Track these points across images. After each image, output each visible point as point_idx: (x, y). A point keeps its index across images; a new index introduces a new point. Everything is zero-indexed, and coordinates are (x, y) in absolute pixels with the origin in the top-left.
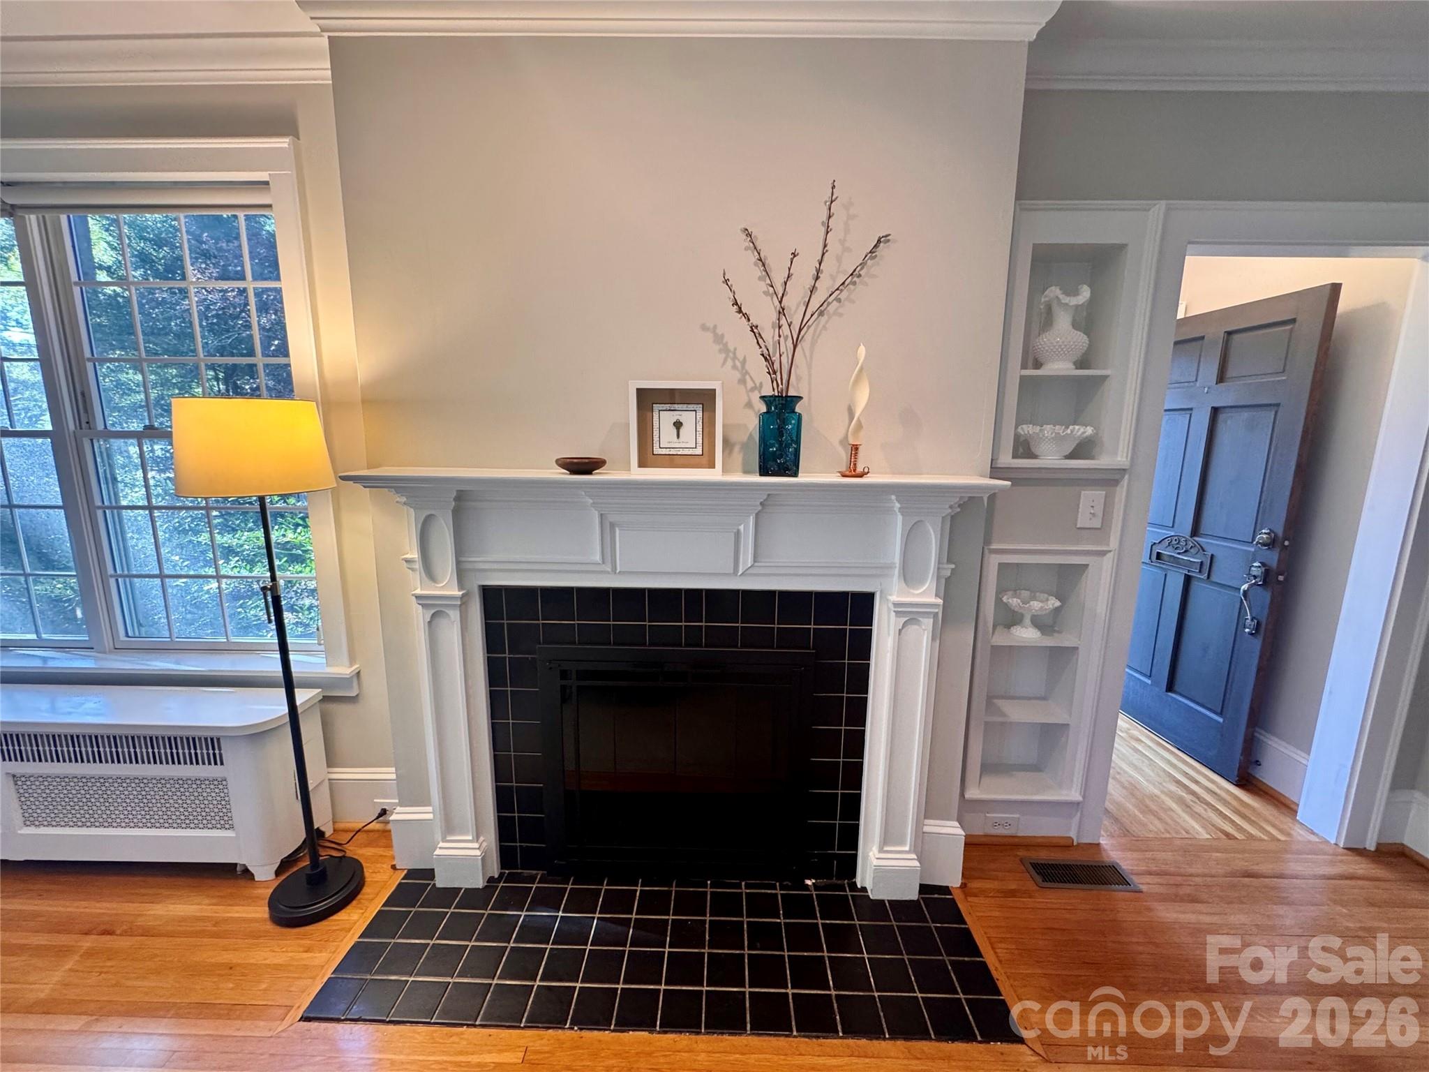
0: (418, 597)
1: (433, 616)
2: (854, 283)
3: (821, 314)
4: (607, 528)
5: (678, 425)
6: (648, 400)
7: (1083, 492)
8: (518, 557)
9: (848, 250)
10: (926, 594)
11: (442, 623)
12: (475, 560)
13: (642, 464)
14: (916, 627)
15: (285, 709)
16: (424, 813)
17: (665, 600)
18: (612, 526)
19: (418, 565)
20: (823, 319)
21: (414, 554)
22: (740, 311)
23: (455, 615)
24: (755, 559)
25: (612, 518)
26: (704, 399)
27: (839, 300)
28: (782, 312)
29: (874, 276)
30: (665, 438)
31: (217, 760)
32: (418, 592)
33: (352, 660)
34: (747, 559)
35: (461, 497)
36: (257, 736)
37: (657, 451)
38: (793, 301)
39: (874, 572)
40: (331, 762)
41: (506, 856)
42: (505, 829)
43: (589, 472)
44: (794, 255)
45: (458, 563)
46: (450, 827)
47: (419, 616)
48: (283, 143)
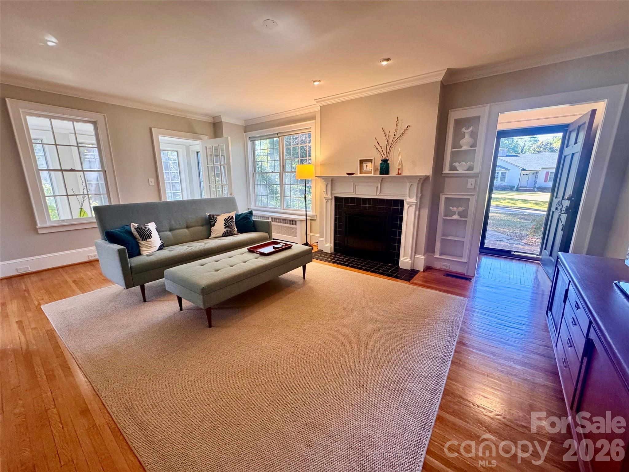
0: (325, 198)
1: (327, 201)
2: (403, 135)
3: (396, 142)
4: (355, 186)
5: (367, 166)
6: (362, 161)
7: (469, 179)
8: (339, 191)
9: (402, 129)
10: (414, 200)
11: (328, 202)
12: (334, 192)
13: (361, 173)
14: (411, 207)
15: (305, 218)
16: (323, 239)
17: (365, 200)
18: (356, 185)
19: (325, 192)
20: (396, 143)
21: (325, 191)
22: (378, 144)
23: (330, 201)
24: (380, 192)
25: (355, 184)
26: (370, 161)
27: (400, 139)
28: (388, 143)
29: (407, 134)
30: (365, 169)
31: (296, 224)
32: (325, 197)
33: (316, 213)
34: (378, 192)
35: (332, 180)
36: (301, 221)
37: (363, 171)
38: (390, 141)
39: (404, 195)
40: (311, 232)
41: (335, 249)
42: (335, 244)
43: (352, 175)
44: (389, 132)
45: (331, 192)
46: (326, 241)
47: (325, 201)
48: (314, 121)
